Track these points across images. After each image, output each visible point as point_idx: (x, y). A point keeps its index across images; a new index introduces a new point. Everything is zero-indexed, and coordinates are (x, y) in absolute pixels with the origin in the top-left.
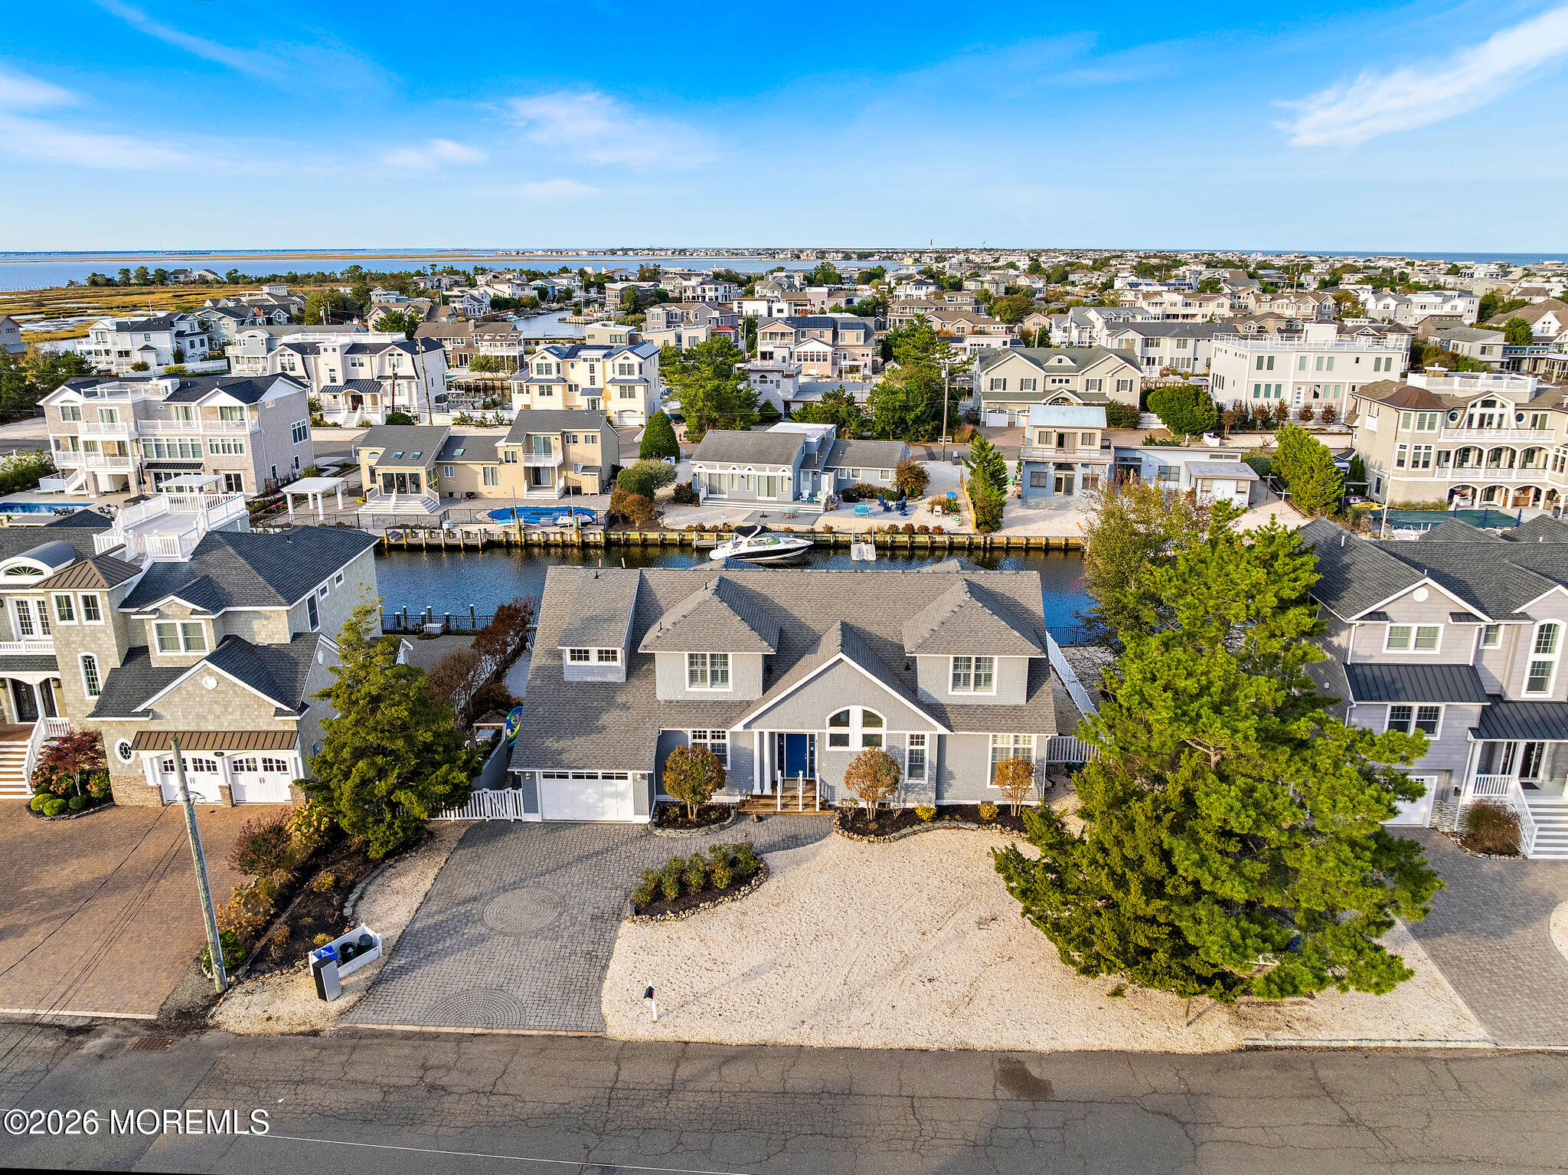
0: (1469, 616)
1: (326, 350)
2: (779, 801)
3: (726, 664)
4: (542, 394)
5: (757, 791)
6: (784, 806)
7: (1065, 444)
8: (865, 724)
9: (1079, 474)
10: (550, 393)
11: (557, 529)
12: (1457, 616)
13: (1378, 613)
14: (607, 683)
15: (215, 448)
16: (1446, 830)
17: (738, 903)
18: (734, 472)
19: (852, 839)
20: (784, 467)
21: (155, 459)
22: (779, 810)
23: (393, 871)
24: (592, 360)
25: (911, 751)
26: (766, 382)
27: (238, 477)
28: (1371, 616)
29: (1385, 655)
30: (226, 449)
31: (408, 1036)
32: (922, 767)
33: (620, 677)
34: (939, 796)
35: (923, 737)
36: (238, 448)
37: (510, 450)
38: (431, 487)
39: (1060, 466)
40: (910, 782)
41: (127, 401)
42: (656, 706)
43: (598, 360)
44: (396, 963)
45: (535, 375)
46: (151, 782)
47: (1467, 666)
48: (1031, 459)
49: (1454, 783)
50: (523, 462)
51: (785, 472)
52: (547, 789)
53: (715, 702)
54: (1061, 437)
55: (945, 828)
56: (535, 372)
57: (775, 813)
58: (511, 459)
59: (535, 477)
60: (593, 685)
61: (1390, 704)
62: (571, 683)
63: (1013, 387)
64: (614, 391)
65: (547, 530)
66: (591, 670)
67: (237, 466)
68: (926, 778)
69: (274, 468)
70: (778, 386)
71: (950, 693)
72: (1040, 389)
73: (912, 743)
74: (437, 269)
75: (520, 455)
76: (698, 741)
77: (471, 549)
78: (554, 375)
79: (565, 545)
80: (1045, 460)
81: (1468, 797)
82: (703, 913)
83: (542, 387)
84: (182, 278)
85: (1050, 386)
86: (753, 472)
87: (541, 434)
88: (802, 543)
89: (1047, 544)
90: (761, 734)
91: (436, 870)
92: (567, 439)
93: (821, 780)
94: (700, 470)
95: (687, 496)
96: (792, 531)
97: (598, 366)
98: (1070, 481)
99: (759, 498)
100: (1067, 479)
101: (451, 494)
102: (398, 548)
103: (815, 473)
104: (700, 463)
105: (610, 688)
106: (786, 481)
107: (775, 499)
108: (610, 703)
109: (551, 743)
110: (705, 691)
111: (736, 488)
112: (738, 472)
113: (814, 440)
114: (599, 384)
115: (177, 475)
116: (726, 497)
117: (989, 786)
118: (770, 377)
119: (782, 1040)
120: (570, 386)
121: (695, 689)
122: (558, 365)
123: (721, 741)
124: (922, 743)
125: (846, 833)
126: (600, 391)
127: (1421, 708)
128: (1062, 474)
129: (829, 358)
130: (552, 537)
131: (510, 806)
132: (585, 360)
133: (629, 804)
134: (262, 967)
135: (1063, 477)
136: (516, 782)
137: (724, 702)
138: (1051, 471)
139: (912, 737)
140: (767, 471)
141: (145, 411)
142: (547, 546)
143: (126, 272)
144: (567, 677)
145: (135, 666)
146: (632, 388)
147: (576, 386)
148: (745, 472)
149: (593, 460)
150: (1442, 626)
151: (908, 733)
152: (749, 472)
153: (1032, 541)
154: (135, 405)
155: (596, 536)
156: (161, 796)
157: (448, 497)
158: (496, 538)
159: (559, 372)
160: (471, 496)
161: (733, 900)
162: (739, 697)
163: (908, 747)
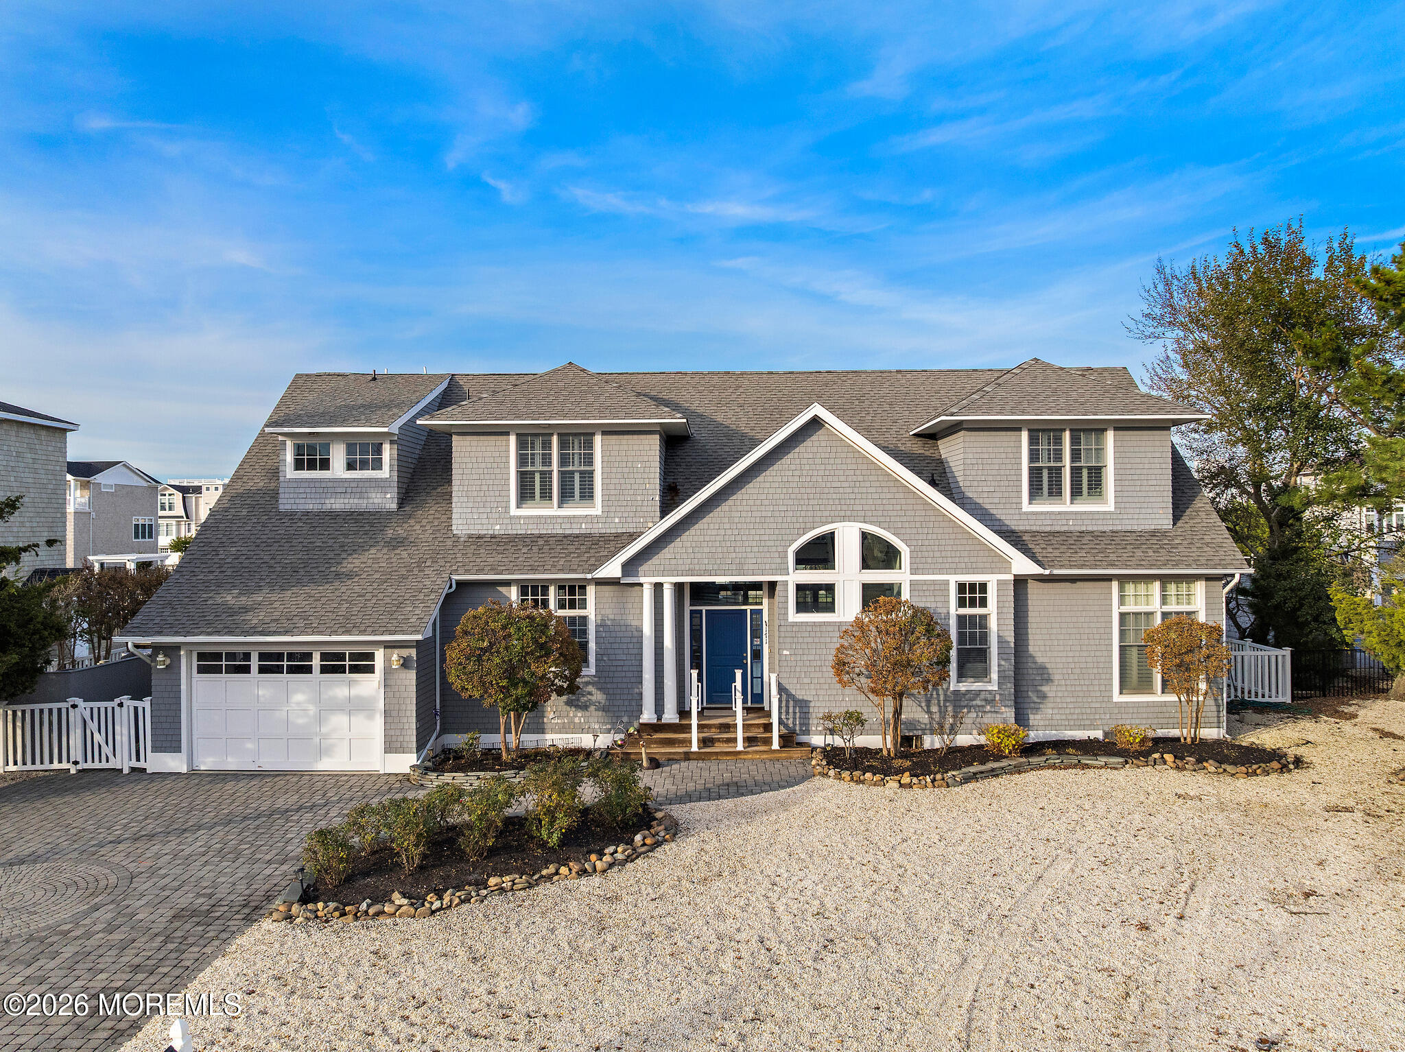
2: (695, 735)
3: (590, 461)
5: (648, 716)
6: (704, 742)
8: (867, 562)
14: (361, 513)
17: (596, 880)
19: (859, 782)
22: (695, 748)
25: (961, 619)
32: (982, 655)
33: (388, 500)
34: (1021, 719)
35: (983, 587)
40: (963, 687)
42: (449, 543)
53: (566, 536)
55: (1054, 767)
57: (688, 756)
60: (333, 515)
62: (291, 514)
66: (332, 487)
68: (994, 676)
71: (1026, 507)
73: (962, 603)
82: (496, 900)
90: (658, 587)
93: (781, 689)
105: (365, 520)
110: (548, 515)
117: (1117, 697)
121: (529, 511)
123: (577, 610)
124: (983, 603)
125: (846, 774)
133: (376, 727)
137: (586, 536)
139: (961, 587)
144: (285, 504)
151: (953, 580)
161: (583, 872)
162: (616, 525)
163: (954, 609)
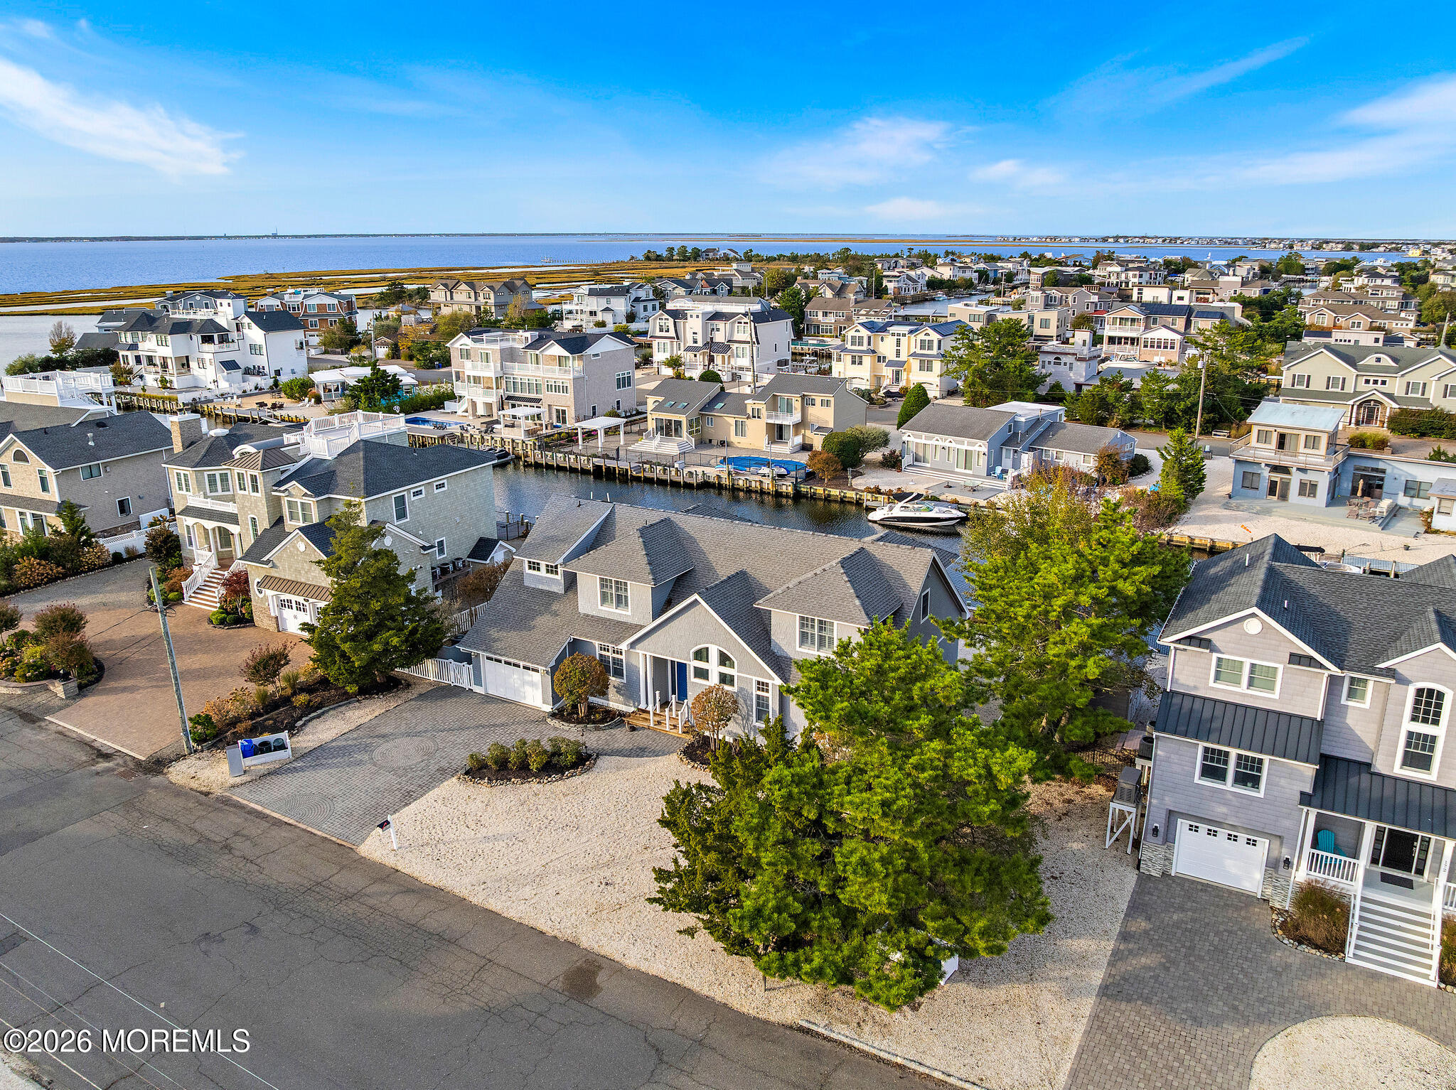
0: (1310, 661)
1: (691, 316)
3: (626, 590)
4: (854, 363)
5: (642, 706)
7: (1286, 446)
8: (721, 663)
9: (1295, 479)
10: (860, 363)
11: (758, 478)
12: (1296, 659)
13: (1201, 640)
14: (552, 592)
15: (549, 388)
16: (1277, 905)
18: (937, 443)
20: (980, 442)
21: (511, 393)
22: (652, 725)
23: (357, 704)
24: (899, 335)
25: (758, 696)
26: (1060, 364)
27: (564, 412)
28: (1190, 640)
29: (1212, 688)
30: (557, 389)
31: (252, 812)
33: (559, 589)
35: (768, 684)
36: (565, 389)
37: (756, 407)
38: (691, 433)
39: (1275, 469)
40: (758, 724)
41: (497, 347)
42: (577, 616)
43: (904, 335)
44: (296, 764)
45: (849, 346)
46: (273, 614)
47: (1314, 720)
48: (1241, 458)
49: (1285, 854)
50: (766, 419)
51: (981, 447)
52: (488, 668)
53: (617, 622)
54: (1282, 437)
56: (850, 343)
57: (649, 728)
58: (756, 415)
59: (778, 433)
60: (542, 591)
61: (1202, 745)
62: (528, 588)
63: (1318, 385)
64: (915, 364)
65: (751, 478)
66: (540, 579)
67: (563, 404)
69: (594, 408)
70: (1071, 369)
71: (798, 648)
72: (1349, 389)
73: (758, 689)
74: (913, 252)
75: (764, 412)
76: (603, 653)
77: (688, 486)
78: (865, 347)
79: (762, 492)
80: (1257, 460)
81: (1301, 874)
83: (853, 357)
84: (711, 255)
85: (1362, 386)
86: (953, 445)
87: (786, 396)
88: (956, 513)
89: (1212, 547)
90: (646, 654)
91: (383, 711)
92: (806, 402)
94: (909, 439)
95: (892, 462)
96: (957, 503)
97: (904, 340)
98: (1286, 485)
99: (957, 470)
100: (1282, 483)
101: (710, 441)
102: (638, 479)
103: (1016, 451)
104: (909, 432)
105: (551, 596)
106: (981, 454)
107: (970, 472)
108: (546, 608)
109: (494, 633)
110: (610, 611)
111: (938, 458)
112: (941, 443)
113: (1023, 419)
114: (903, 357)
115: (519, 406)
116: (928, 465)
118: (1064, 359)
119: (456, 891)
120: (879, 357)
121: (604, 608)
122: (869, 338)
123: (619, 656)
124: (767, 691)
126: (902, 364)
127: (1239, 757)
128: (1277, 477)
129: (1177, 346)
130: (753, 484)
131: (465, 676)
132: (893, 335)
133: (539, 693)
134: (220, 745)
135: (1278, 480)
136: (468, 658)
137: (625, 623)
138: (1266, 473)
139: (758, 683)
140: (965, 444)
141: (510, 356)
142: (749, 491)
143: (671, 250)
144: (524, 582)
145: (276, 529)
146: (930, 362)
147: (884, 357)
148: (947, 444)
149: (827, 422)
150: (1280, 667)
151: (755, 679)
152: (950, 445)
153: (1197, 541)
154: (502, 350)
155: (787, 487)
156: (278, 625)
157: (704, 443)
158: (712, 480)
159: (869, 344)
160: (722, 443)
161: (539, 782)
162: (635, 621)
163: (755, 692)
